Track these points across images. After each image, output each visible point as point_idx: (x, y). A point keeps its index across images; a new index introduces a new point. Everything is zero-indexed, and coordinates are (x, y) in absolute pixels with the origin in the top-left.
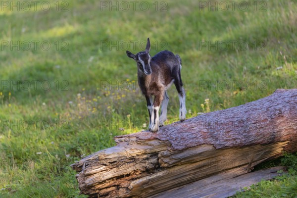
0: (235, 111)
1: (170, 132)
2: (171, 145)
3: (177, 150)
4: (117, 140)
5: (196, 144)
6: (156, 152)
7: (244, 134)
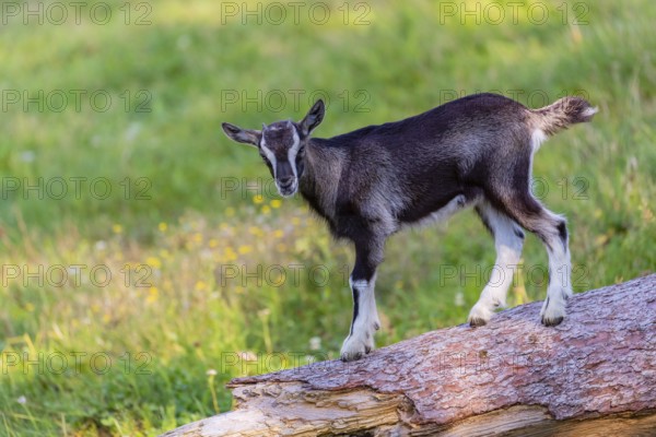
0: (614, 298)
1: (408, 365)
2: (412, 408)
3: (430, 422)
4: (239, 391)
5: (494, 403)
6: (363, 429)
7: (644, 373)
